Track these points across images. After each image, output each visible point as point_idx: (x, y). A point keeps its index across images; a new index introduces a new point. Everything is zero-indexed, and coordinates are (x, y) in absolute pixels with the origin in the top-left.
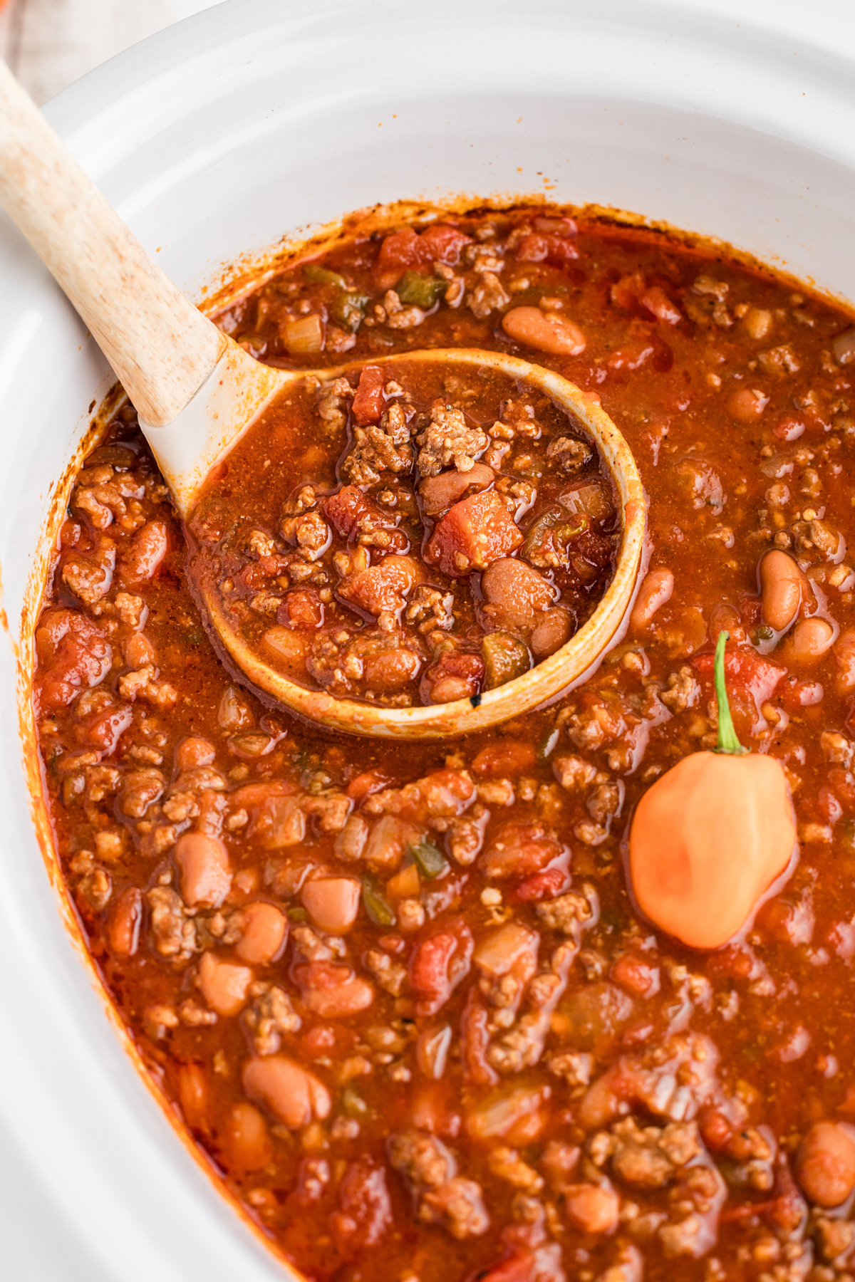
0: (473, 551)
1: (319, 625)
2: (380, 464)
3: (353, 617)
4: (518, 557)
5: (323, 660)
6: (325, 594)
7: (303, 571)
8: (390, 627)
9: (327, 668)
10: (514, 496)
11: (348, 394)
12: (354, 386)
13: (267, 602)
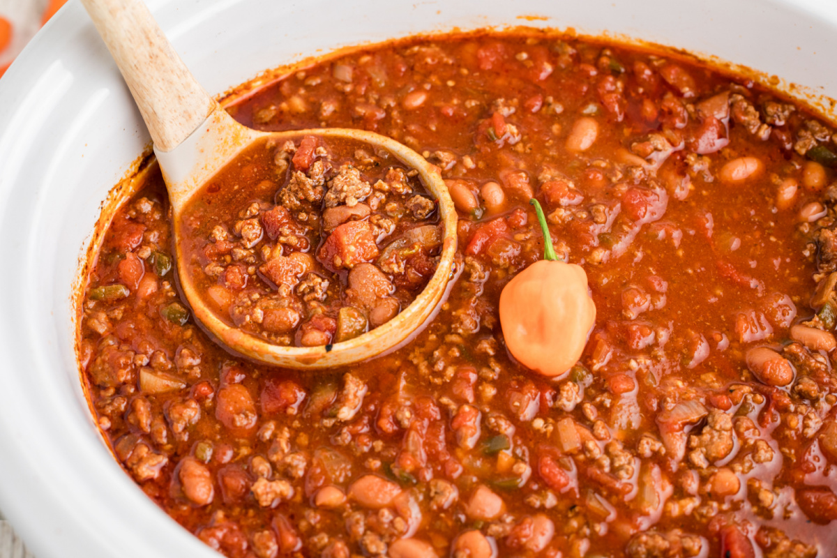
0: (345, 256)
1: (244, 286)
2: (301, 195)
3: (265, 286)
4: (373, 264)
5: (241, 308)
6: (251, 269)
7: (240, 253)
8: (284, 294)
9: (241, 313)
10: (380, 227)
11: (292, 151)
12: (297, 147)
13: (215, 269)
